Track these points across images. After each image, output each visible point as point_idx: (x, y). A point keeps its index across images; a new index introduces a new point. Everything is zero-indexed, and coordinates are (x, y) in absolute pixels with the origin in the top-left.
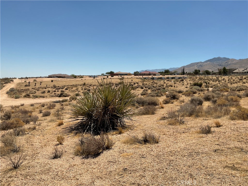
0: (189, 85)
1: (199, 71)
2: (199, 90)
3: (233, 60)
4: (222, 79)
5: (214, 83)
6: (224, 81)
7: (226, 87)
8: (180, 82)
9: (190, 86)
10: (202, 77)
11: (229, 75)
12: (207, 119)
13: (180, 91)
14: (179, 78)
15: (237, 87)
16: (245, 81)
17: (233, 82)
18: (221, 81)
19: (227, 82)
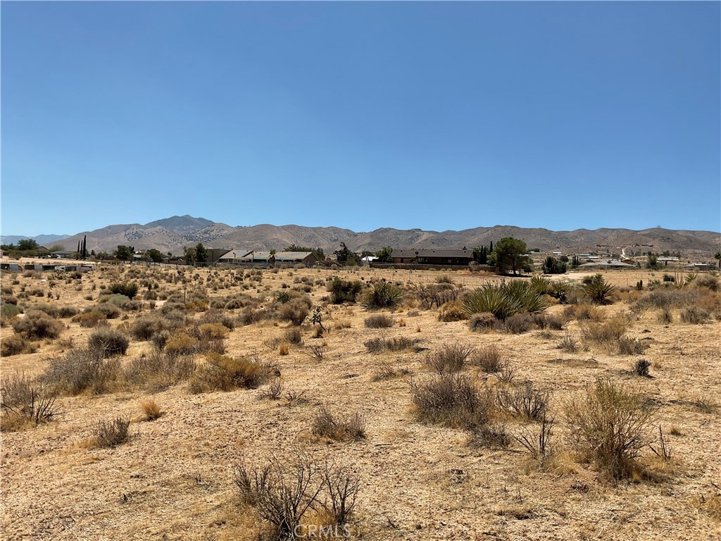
0: (98, 290)
1: (132, 250)
2: (127, 307)
3: (223, 227)
4: (193, 275)
5: (171, 287)
6: (197, 282)
7: (203, 298)
8: (70, 282)
9: (101, 294)
10: (140, 267)
11: (210, 266)
12: (128, 395)
13: (68, 309)
14: (69, 269)
15: (228, 297)
16: (247, 282)
17: (220, 284)
18: (190, 281)
19: (205, 283)
